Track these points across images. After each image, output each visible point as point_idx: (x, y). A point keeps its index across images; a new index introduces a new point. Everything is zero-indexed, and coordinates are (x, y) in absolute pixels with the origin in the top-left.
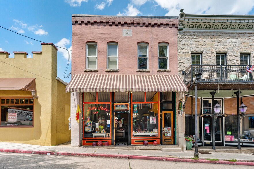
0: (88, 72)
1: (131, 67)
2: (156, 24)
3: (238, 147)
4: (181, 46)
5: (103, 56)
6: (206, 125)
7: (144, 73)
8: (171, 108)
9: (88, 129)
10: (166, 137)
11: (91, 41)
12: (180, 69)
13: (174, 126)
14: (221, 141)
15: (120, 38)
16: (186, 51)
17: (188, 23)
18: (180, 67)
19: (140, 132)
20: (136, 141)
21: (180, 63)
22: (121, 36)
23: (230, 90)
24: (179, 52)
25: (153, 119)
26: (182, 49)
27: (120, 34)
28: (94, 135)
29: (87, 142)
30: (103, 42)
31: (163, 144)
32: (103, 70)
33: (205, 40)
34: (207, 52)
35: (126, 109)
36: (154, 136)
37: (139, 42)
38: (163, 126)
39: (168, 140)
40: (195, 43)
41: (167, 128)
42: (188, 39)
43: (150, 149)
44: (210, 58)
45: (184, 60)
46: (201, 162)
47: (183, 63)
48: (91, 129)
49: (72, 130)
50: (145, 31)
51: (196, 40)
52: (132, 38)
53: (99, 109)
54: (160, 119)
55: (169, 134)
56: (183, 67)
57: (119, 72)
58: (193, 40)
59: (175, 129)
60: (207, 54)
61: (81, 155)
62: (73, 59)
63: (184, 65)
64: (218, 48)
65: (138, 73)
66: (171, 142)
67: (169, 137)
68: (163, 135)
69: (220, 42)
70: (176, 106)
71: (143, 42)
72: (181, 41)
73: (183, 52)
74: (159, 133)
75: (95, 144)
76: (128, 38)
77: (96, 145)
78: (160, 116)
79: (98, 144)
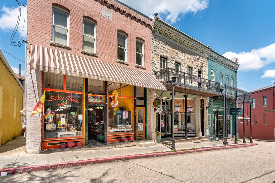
0: (57, 46)
1: (111, 55)
2: (135, 17)
3: (185, 138)
4: (154, 48)
5: (77, 31)
6: (162, 120)
7: (124, 65)
8: (143, 104)
9: (50, 127)
10: (139, 133)
11: (60, 5)
12: (153, 69)
13: (146, 122)
14: (171, 133)
15: (99, 17)
16: (157, 53)
17: (159, 28)
18: (153, 67)
19: (115, 128)
20: (112, 139)
21: (153, 63)
22: (100, 15)
23: (183, 93)
24: (153, 53)
25: (125, 114)
26: (155, 51)
27: (99, 12)
28: (59, 133)
29: (49, 144)
30: (78, 13)
31: (137, 139)
32: (78, 50)
33: (169, 48)
34: (170, 58)
35: (101, 102)
36: (129, 131)
37: (119, 30)
38: (137, 122)
39: (140, 135)
40: (162, 48)
41: (140, 124)
42: (159, 43)
43: (129, 146)
44: (172, 64)
45: (156, 61)
46: (179, 154)
47: (155, 63)
48: (56, 126)
49: (29, 128)
50: (124, 20)
51: (164, 46)
52: (112, 22)
53: (67, 99)
54: (135, 115)
55: (142, 130)
56: (155, 67)
57: (98, 57)
58: (162, 45)
59: (147, 124)
60: (171, 61)
61: (66, 166)
62: (31, 20)
63: (155, 66)
64: (177, 58)
65: (118, 63)
66: (143, 137)
67: (142, 132)
68: (137, 131)
69: (177, 53)
70: (148, 103)
71: (123, 31)
72: (154, 42)
73: (155, 54)
74: (133, 129)
75: (64, 145)
76: (108, 21)
77: (67, 147)
78: (135, 111)
79: (70, 145)
